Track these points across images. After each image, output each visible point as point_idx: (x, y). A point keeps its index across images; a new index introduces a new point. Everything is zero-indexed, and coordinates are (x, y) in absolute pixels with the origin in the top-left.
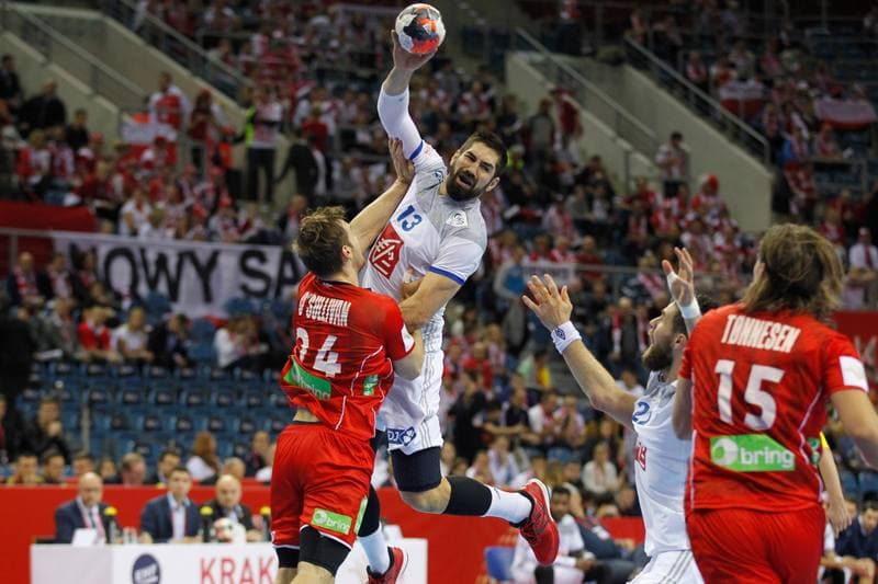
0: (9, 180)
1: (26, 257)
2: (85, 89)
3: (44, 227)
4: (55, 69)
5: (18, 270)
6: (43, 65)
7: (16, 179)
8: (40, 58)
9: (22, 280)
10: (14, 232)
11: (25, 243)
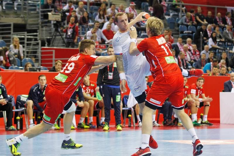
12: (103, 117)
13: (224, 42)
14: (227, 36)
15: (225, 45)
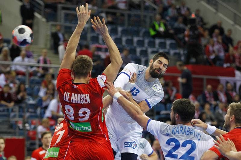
0: (203, 57)
1: (209, 87)
2: (232, 22)
3: (216, 75)
4: (220, 15)
5: (206, 91)
6: (215, 13)
7: (205, 57)
8: (214, 11)
9: (208, 95)
10: (205, 77)
11: (209, 81)
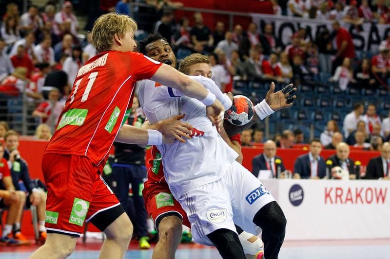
3: (247, 11)
10: (232, 14)
12: (9, 224)
13: (247, 82)
14: (251, 71)
15: (248, 88)
